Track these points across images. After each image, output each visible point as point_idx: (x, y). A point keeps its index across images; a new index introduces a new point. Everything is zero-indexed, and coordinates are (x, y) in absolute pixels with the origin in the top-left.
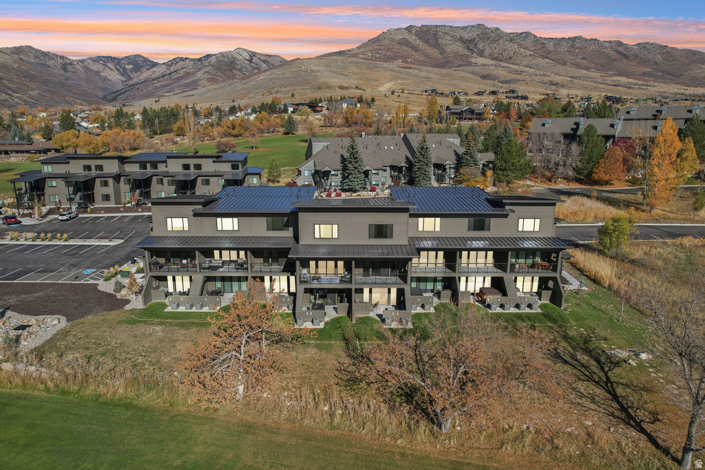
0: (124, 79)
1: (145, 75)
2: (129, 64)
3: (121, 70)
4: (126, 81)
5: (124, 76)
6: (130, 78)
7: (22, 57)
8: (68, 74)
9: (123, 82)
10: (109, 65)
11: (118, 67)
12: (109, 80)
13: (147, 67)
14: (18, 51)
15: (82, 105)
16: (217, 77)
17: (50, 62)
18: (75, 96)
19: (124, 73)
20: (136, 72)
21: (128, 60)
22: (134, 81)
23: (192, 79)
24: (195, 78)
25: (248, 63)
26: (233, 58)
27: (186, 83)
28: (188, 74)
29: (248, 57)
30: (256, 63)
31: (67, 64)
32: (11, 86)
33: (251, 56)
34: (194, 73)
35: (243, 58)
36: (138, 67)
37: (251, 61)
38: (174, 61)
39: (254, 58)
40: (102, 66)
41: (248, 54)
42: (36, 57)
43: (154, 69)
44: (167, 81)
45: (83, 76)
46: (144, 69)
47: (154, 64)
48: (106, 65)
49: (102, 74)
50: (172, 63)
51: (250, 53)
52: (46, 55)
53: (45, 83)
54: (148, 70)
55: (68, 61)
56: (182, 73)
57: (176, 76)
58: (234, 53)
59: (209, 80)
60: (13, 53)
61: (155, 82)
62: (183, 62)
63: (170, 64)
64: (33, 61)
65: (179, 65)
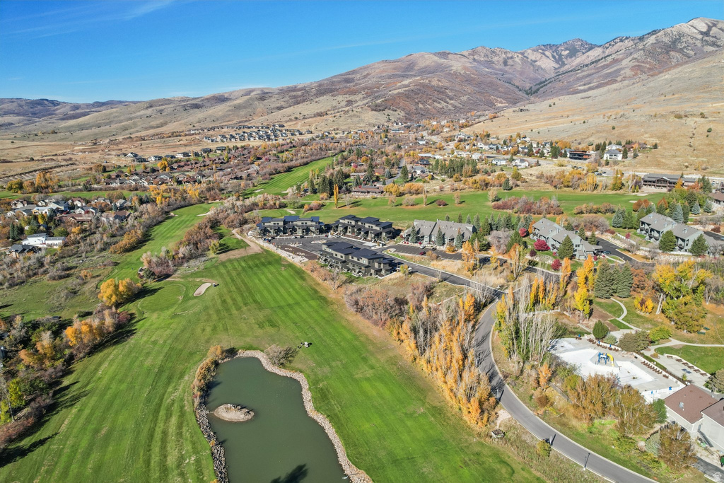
0: (557, 66)
1: (580, 59)
2: (566, 49)
3: (557, 57)
4: (559, 68)
5: (558, 63)
6: (564, 64)
7: (475, 57)
8: (507, 68)
9: (556, 69)
10: (547, 53)
11: (555, 54)
12: (542, 69)
13: (584, 51)
14: (474, 52)
15: (501, 102)
16: (645, 63)
17: (495, 59)
18: (499, 94)
19: (559, 60)
20: (571, 57)
21: (566, 46)
22: (566, 68)
23: (615, 68)
24: (618, 67)
25: (700, 36)
26: (679, 34)
27: (607, 74)
28: (615, 61)
29: (704, 29)
30: (714, 35)
31: (508, 58)
32: (450, 94)
33: (709, 26)
34: (622, 60)
35: (696, 31)
36: (573, 52)
37: (706, 34)
38: (612, 43)
39: (714, 28)
40: (539, 55)
41: (707, 24)
42: (486, 56)
43: (589, 53)
44: (590, 70)
45: (518, 68)
46: (580, 54)
47: (591, 47)
48: (544, 54)
49: (538, 63)
50: (610, 45)
51: (709, 23)
52: (494, 52)
53: (479, 84)
54: (583, 53)
55: (510, 55)
56: (609, 59)
57: (602, 64)
58: (685, 27)
59: (633, 68)
60: (470, 54)
61: (579, 71)
62: (621, 43)
63: (607, 45)
64: (482, 59)
65: (616, 47)
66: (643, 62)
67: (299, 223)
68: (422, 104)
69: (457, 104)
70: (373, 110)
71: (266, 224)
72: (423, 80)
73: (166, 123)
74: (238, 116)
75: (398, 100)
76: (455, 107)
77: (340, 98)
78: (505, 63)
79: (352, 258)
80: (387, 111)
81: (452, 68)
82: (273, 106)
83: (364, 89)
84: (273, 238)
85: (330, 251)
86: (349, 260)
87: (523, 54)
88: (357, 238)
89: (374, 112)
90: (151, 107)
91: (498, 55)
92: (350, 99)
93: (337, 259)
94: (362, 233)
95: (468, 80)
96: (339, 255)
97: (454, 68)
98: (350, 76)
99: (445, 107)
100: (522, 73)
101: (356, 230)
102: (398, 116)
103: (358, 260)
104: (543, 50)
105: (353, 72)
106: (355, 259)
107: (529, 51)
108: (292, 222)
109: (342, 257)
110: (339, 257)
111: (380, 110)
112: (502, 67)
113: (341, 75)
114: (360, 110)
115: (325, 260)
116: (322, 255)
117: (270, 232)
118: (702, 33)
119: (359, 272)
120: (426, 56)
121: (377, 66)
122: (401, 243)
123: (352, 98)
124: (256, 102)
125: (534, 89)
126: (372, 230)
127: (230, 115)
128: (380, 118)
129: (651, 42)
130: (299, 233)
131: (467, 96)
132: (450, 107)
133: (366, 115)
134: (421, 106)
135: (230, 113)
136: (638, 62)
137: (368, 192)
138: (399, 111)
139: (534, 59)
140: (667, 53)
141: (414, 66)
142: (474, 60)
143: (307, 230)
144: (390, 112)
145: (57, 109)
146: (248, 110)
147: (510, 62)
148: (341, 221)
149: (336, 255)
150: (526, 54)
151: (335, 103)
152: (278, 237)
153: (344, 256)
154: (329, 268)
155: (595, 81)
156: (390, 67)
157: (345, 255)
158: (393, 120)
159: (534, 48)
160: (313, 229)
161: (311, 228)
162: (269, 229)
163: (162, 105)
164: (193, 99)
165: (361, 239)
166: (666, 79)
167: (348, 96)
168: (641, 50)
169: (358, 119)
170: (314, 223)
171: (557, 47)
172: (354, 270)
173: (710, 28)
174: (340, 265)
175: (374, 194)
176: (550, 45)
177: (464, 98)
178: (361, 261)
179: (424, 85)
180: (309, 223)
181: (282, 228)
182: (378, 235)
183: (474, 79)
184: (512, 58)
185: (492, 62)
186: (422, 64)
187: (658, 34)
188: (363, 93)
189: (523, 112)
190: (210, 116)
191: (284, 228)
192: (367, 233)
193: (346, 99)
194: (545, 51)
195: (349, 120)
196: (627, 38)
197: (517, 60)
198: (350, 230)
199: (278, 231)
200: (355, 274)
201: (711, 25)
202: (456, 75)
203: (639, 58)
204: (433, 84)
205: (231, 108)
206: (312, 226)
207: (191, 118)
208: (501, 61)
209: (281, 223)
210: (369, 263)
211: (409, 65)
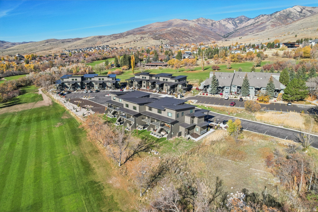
0: (234, 27)
1: (244, 24)
2: (238, 20)
3: (234, 23)
4: (235, 28)
5: (235, 26)
6: (237, 27)
7: (199, 22)
8: (213, 27)
9: (234, 28)
10: (230, 22)
11: (233, 22)
12: (228, 28)
13: (246, 21)
14: (198, 20)
15: (213, 40)
16: (277, 23)
17: (208, 23)
18: (212, 36)
19: (235, 24)
20: (240, 24)
21: (238, 19)
22: (238, 28)
23: (263, 26)
24: (265, 25)
25: (298, 13)
26: (290, 12)
27: (260, 28)
28: (262, 23)
29: (300, 10)
30: (304, 13)
31: (213, 23)
32: (190, 34)
33: (301, 9)
34: (266, 22)
35: (296, 11)
36: (241, 21)
37: (301, 12)
38: (258, 17)
39: (304, 10)
40: (226, 23)
41: (300, 8)
42: (203, 22)
43: (248, 22)
44: (252, 27)
45: (218, 27)
46: (244, 22)
47: (249, 19)
48: (228, 22)
49: (226, 26)
50: (257, 18)
51: (301, 8)
52: (207, 20)
53: (202, 32)
54: (246, 22)
55: (214, 22)
56: (260, 23)
57: (257, 25)
58: (291, 9)
59: (272, 25)
60: (196, 21)
61: (246, 28)
62: (262, 17)
63: (256, 18)
64: (202, 23)
65: (260, 19)
66: (276, 23)
67: (96, 79)
68: (178, 38)
69: (193, 39)
70: (154, 39)
71: (65, 80)
72: (177, 28)
73: (52, 48)
74: (88, 45)
75: (166, 35)
76: (193, 40)
77: (137, 36)
78: (212, 25)
79: (150, 109)
80: (161, 40)
81: (190, 25)
82: (105, 40)
83: (149, 32)
84: (69, 92)
85: (121, 101)
86: (146, 112)
87: (219, 22)
88: (153, 92)
89: (154, 40)
90: (47, 42)
91: (209, 22)
92: (142, 36)
93: (128, 111)
94: (157, 86)
95: (197, 30)
96: (131, 106)
97: (191, 25)
98: (142, 29)
99: (188, 40)
100: (219, 30)
101: (150, 84)
102: (167, 42)
103: (160, 112)
104: (228, 20)
105: (144, 27)
106: (155, 111)
107: (222, 21)
108: (90, 78)
109: (135, 108)
110: (131, 108)
111: (157, 39)
112: (211, 26)
113: (138, 28)
114: (147, 39)
115: (114, 113)
116: (110, 107)
117: (68, 88)
118: (299, 12)
119: (162, 130)
120: (177, 20)
121: (154, 24)
122: (199, 95)
123: (143, 36)
124: (97, 39)
125: (226, 36)
126: (167, 83)
127: (84, 44)
128: (158, 42)
129: (278, 15)
130: (96, 87)
131: (198, 36)
132: (190, 40)
133: (150, 41)
134: (177, 39)
135: (84, 43)
136: (274, 22)
137: (157, 66)
138: (167, 40)
139: (224, 24)
140: (286, 19)
141: (172, 24)
142: (198, 23)
143: (103, 85)
144: (163, 40)
145: (4, 45)
146: (93, 42)
147: (214, 25)
148: (136, 77)
149: (127, 106)
150: (221, 22)
151: (135, 38)
152: (75, 92)
153: (137, 106)
154: (117, 124)
155: (255, 31)
156: (161, 24)
157: (140, 104)
158: (164, 44)
159: (224, 19)
160: (109, 84)
161: (107, 84)
162: (66, 84)
163: (53, 42)
164: (68, 39)
165: (156, 92)
166: (298, 24)
167: (141, 35)
168: (274, 18)
169: (146, 43)
170: (111, 79)
171: (234, 19)
172: (153, 126)
173: (302, 10)
174: (132, 120)
175: (161, 66)
176: (231, 18)
177: (197, 37)
178: (164, 114)
179: (178, 30)
180: (106, 79)
181: (79, 84)
182: (173, 87)
183: (200, 30)
184: (215, 23)
185: (206, 25)
186: (175, 23)
187: (280, 12)
188: (149, 34)
189: (227, 41)
190: (74, 45)
191: (82, 83)
192: (162, 86)
193: (140, 37)
194: (229, 21)
195: (142, 43)
196: (265, 15)
197: (217, 24)
198: (145, 84)
199: (75, 86)
200: (155, 134)
201: (302, 9)
202: (191, 28)
203: (274, 21)
204: (182, 30)
205: (85, 41)
206: (108, 82)
207: (65, 46)
208: (210, 24)
209: (79, 79)
210: (177, 116)
211: (170, 24)
